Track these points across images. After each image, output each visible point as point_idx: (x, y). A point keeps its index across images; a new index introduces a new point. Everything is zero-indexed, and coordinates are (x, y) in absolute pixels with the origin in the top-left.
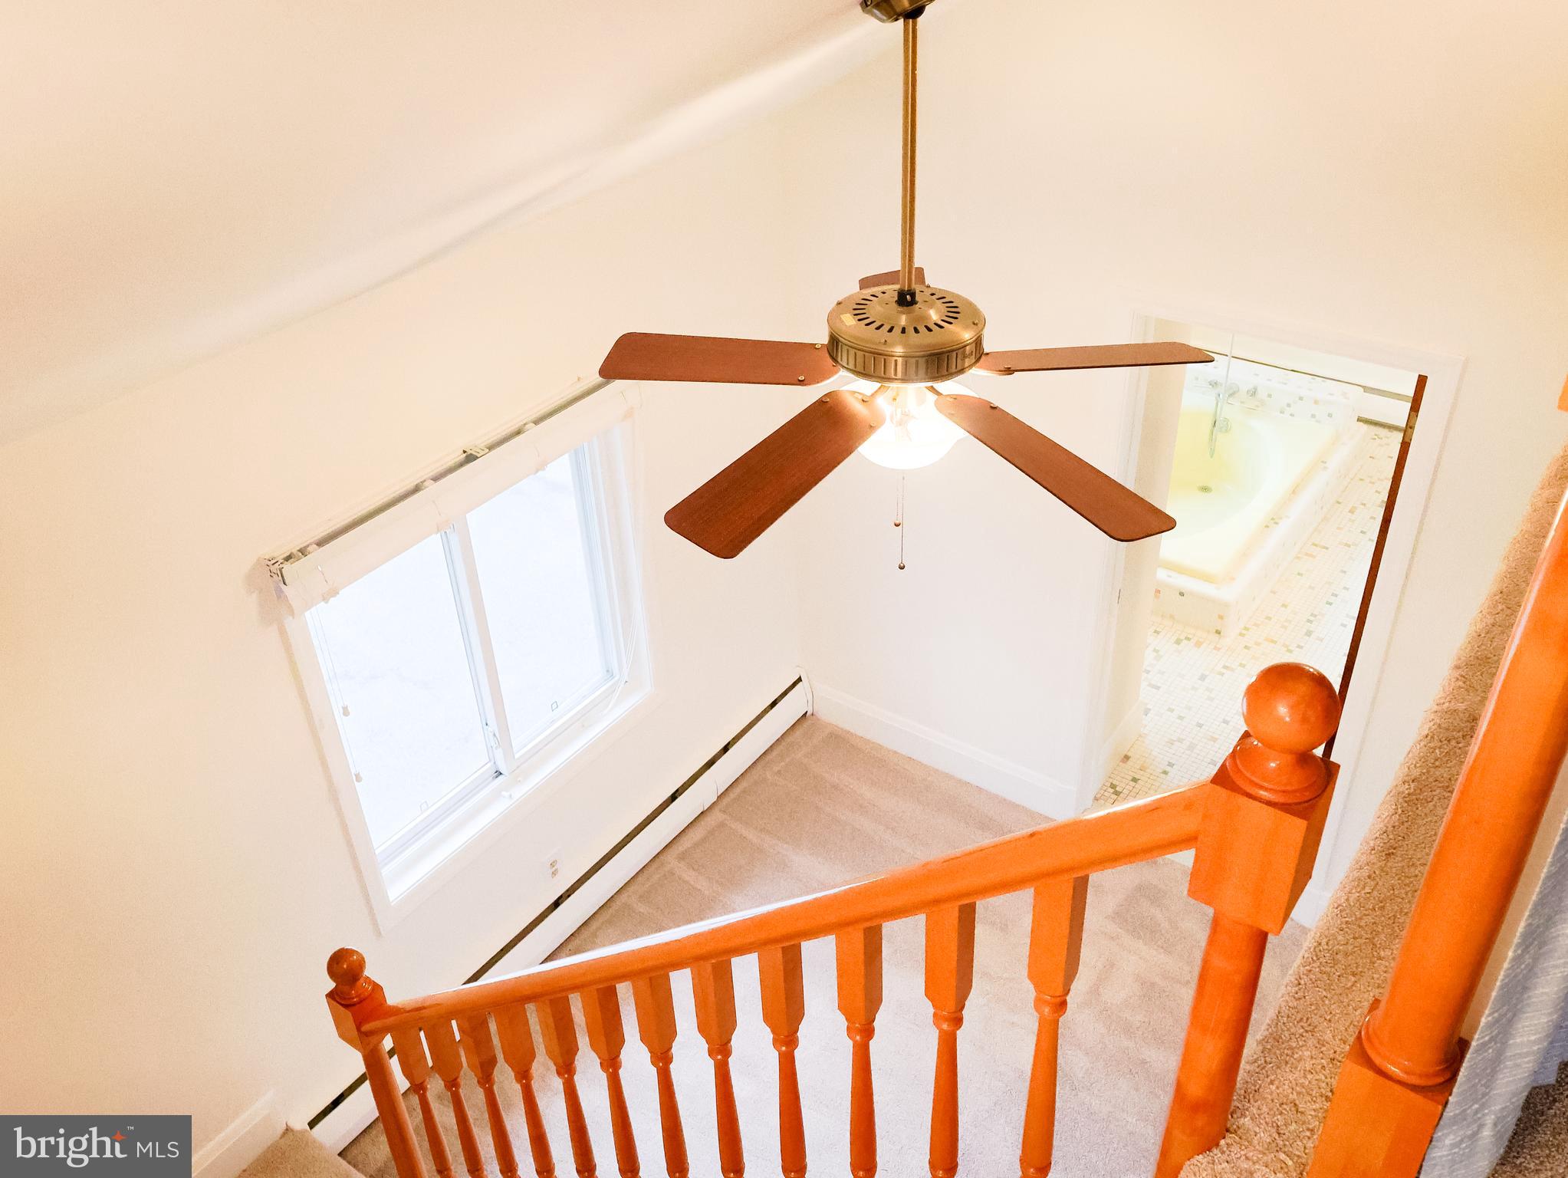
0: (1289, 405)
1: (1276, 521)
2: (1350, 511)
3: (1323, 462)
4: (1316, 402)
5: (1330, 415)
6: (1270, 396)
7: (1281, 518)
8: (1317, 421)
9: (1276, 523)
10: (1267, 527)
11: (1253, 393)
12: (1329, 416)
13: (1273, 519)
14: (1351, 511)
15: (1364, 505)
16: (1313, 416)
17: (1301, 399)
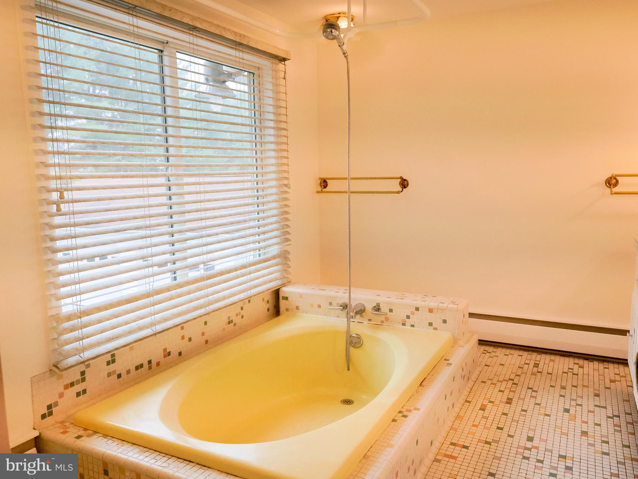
0: (408, 317)
1: (405, 413)
2: (481, 409)
3: (445, 360)
4: (431, 311)
5: (445, 321)
6: (391, 310)
7: (410, 411)
8: (435, 329)
9: (405, 416)
10: (394, 420)
11: (377, 309)
12: (443, 322)
13: (400, 412)
14: (483, 408)
15: (492, 402)
16: (430, 324)
17: (417, 309)
